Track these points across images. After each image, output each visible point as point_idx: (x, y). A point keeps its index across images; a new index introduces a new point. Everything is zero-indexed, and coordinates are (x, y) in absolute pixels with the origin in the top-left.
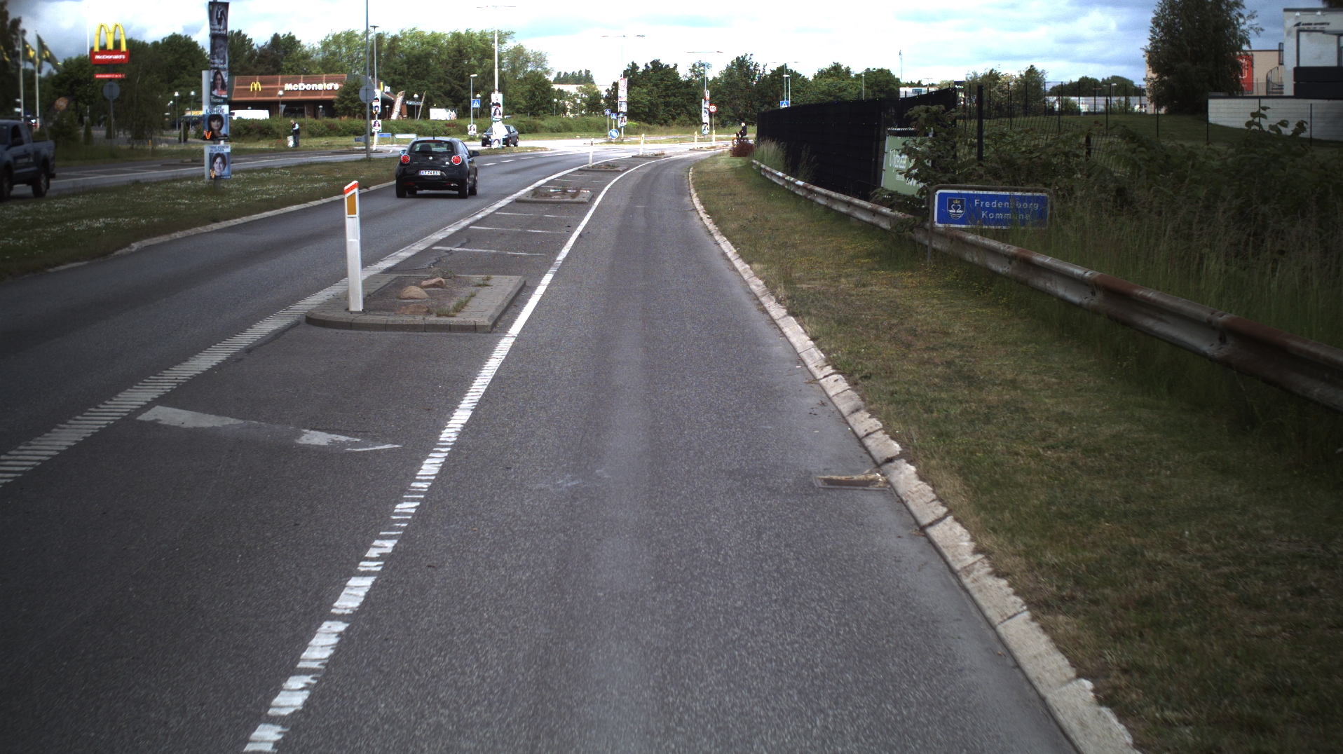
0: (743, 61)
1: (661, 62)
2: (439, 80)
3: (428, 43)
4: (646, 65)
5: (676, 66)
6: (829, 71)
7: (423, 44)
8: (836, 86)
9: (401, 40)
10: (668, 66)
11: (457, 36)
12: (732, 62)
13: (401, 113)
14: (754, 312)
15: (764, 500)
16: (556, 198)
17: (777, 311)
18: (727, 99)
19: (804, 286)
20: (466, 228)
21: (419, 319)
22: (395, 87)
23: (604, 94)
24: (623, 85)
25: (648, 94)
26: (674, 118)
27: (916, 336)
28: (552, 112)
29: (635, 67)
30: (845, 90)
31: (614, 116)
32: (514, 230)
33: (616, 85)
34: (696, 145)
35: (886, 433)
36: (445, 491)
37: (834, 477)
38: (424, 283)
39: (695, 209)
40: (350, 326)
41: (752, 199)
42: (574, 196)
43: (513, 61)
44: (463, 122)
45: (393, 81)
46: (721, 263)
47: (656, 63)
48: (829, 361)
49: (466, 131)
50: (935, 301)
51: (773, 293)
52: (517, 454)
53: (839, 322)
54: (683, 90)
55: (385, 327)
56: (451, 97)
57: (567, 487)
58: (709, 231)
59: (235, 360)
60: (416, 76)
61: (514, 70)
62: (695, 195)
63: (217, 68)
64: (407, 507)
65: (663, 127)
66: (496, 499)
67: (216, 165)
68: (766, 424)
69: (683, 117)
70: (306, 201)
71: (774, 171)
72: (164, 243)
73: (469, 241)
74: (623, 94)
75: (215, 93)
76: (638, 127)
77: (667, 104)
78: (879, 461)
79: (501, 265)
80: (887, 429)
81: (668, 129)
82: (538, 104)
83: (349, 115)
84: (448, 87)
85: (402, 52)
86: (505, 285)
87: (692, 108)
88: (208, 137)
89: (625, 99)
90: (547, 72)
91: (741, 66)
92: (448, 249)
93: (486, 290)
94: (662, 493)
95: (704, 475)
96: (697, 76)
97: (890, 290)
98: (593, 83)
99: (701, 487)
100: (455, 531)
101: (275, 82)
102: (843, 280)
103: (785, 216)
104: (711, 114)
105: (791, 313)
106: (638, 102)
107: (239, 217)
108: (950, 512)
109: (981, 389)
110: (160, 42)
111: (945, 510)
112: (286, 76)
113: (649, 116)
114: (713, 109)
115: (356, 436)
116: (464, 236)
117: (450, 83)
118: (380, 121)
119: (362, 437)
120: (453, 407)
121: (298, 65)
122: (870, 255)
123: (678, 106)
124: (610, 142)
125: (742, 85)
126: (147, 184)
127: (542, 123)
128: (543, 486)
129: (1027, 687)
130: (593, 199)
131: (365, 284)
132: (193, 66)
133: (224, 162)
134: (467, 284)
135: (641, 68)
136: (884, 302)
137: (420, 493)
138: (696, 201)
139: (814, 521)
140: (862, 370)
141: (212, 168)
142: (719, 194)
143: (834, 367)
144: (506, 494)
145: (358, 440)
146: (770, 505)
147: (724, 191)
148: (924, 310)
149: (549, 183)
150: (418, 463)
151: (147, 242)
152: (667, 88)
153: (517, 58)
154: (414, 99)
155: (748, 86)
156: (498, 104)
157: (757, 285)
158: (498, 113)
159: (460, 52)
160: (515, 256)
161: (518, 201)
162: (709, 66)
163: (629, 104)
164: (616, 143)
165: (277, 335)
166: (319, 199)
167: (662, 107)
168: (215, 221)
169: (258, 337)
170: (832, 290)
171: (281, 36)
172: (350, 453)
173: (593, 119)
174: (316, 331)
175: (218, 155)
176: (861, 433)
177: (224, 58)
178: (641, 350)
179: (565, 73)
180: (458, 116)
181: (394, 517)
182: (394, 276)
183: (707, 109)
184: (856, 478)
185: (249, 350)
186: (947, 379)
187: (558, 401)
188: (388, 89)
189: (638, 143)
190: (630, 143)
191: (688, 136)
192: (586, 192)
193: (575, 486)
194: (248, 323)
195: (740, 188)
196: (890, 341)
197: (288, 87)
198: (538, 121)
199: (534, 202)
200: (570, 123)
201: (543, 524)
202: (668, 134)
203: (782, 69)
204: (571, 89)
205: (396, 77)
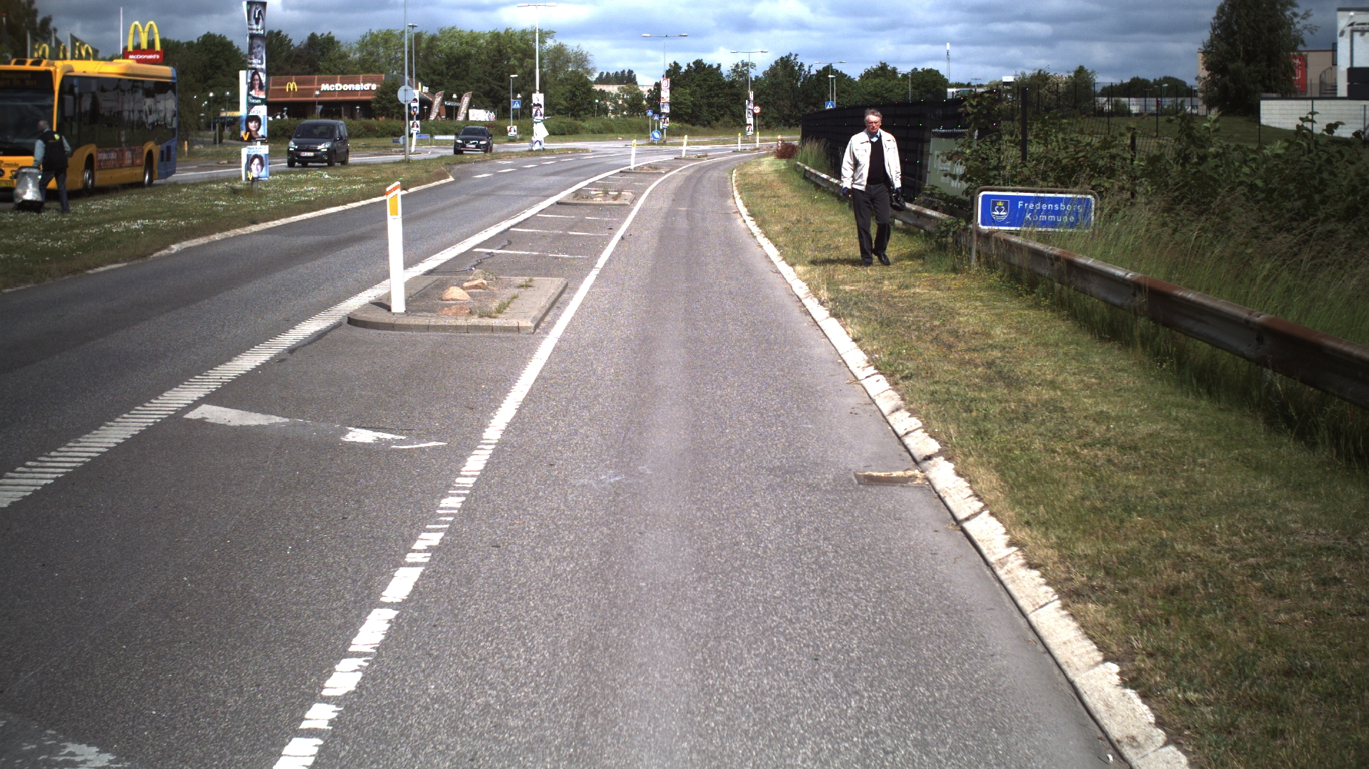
0: (788, 61)
1: (704, 62)
2: (478, 80)
3: (467, 43)
4: (688, 65)
5: (719, 66)
6: (876, 71)
7: (461, 44)
8: (882, 87)
9: (440, 40)
10: (711, 66)
11: (496, 36)
12: (776, 62)
13: (439, 114)
14: (797, 313)
15: (803, 496)
16: (598, 200)
17: (820, 313)
18: (770, 99)
19: (847, 288)
20: (507, 230)
21: (461, 322)
22: (434, 88)
23: (646, 94)
24: (666, 84)
25: (691, 95)
26: (717, 120)
27: (957, 337)
28: (593, 113)
29: (676, 66)
30: (891, 91)
31: (656, 118)
32: (556, 232)
33: (658, 86)
34: (739, 147)
35: (925, 431)
36: (490, 487)
37: (875, 474)
38: (466, 284)
39: (738, 212)
40: (392, 327)
41: (796, 201)
42: (615, 198)
43: (553, 62)
44: (503, 123)
45: (432, 81)
46: (762, 266)
47: (698, 63)
48: (871, 362)
49: (506, 132)
50: (978, 304)
51: (816, 295)
52: (561, 452)
53: (881, 324)
54: (727, 90)
55: (428, 328)
56: (490, 97)
57: (610, 483)
58: (752, 234)
59: (279, 360)
60: (455, 77)
61: (554, 70)
62: (737, 196)
63: (255, 69)
64: (452, 503)
65: (706, 129)
66: (541, 494)
67: (253, 167)
68: (806, 423)
69: (726, 118)
70: (345, 203)
71: (818, 173)
72: (203, 246)
73: (510, 243)
74: (665, 94)
75: (253, 93)
76: (681, 129)
77: (710, 105)
78: (918, 459)
79: (543, 267)
80: (926, 428)
81: (711, 130)
82: (578, 105)
83: (387, 116)
84: (487, 87)
85: (440, 51)
86: (549, 286)
87: (736, 109)
88: (246, 139)
89: (668, 100)
90: (589, 72)
91: (786, 66)
92: (489, 251)
93: (529, 291)
94: (703, 489)
95: (744, 471)
96: (741, 76)
97: (933, 292)
98: (636, 83)
99: (742, 484)
100: (500, 524)
101: (312, 82)
102: (886, 282)
103: (829, 218)
104: (755, 115)
105: (834, 314)
106: (681, 103)
107: (278, 219)
108: (986, 506)
109: (1021, 389)
110: (196, 41)
111: (981, 504)
112: (323, 76)
113: (691, 117)
114: (757, 110)
115: (401, 434)
116: (505, 239)
117: (489, 84)
118: (418, 122)
119: (407, 435)
120: (495, 404)
121: (335, 65)
122: (911, 256)
123: (722, 107)
124: (652, 144)
125: (786, 85)
126: (184, 185)
127: (583, 124)
128: (586, 481)
129: (1056, 671)
130: (634, 201)
131: (408, 285)
132: (228, 65)
133: (262, 164)
134: (509, 285)
135: (684, 68)
136: (927, 304)
137: (465, 488)
138: (740, 203)
139: (853, 516)
140: (903, 371)
141: (248, 168)
142: (762, 196)
143: (876, 368)
144: (550, 490)
145: (403, 438)
146: (810, 501)
147: (768, 193)
148: (966, 312)
149: (590, 185)
150: (462, 459)
151: (186, 244)
152: (711, 88)
153: (558, 58)
154: (452, 100)
155: (793, 88)
156: (539, 105)
157: (801, 288)
158: (539, 115)
159: (500, 51)
160: (556, 258)
161: (558, 203)
162: (753, 66)
163: (671, 104)
164: (658, 144)
165: (320, 335)
166: (358, 200)
167: (705, 108)
168: (254, 222)
169: (301, 337)
170: (876, 292)
171: (319, 34)
172: (395, 450)
173: (635, 120)
174: (358, 332)
175: (256, 156)
176: (901, 432)
177: (262, 59)
178: (683, 351)
179: (608, 74)
180: (498, 117)
181: (439, 512)
182: (435, 277)
183: (752, 109)
184: (895, 474)
185: (292, 350)
186: (989, 380)
187: (601, 400)
188: (426, 89)
189: (681, 144)
190: (672, 144)
191: (732, 138)
192: (627, 194)
193: (618, 482)
194: (290, 323)
195: (784, 190)
196: (931, 342)
197: (325, 87)
198: (579, 122)
199: (576, 204)
200: (612, 124)
201: (587, 518)
202: (711, 135)
203: (828, 69)
204: (613, 89)
205: (435, 78)
